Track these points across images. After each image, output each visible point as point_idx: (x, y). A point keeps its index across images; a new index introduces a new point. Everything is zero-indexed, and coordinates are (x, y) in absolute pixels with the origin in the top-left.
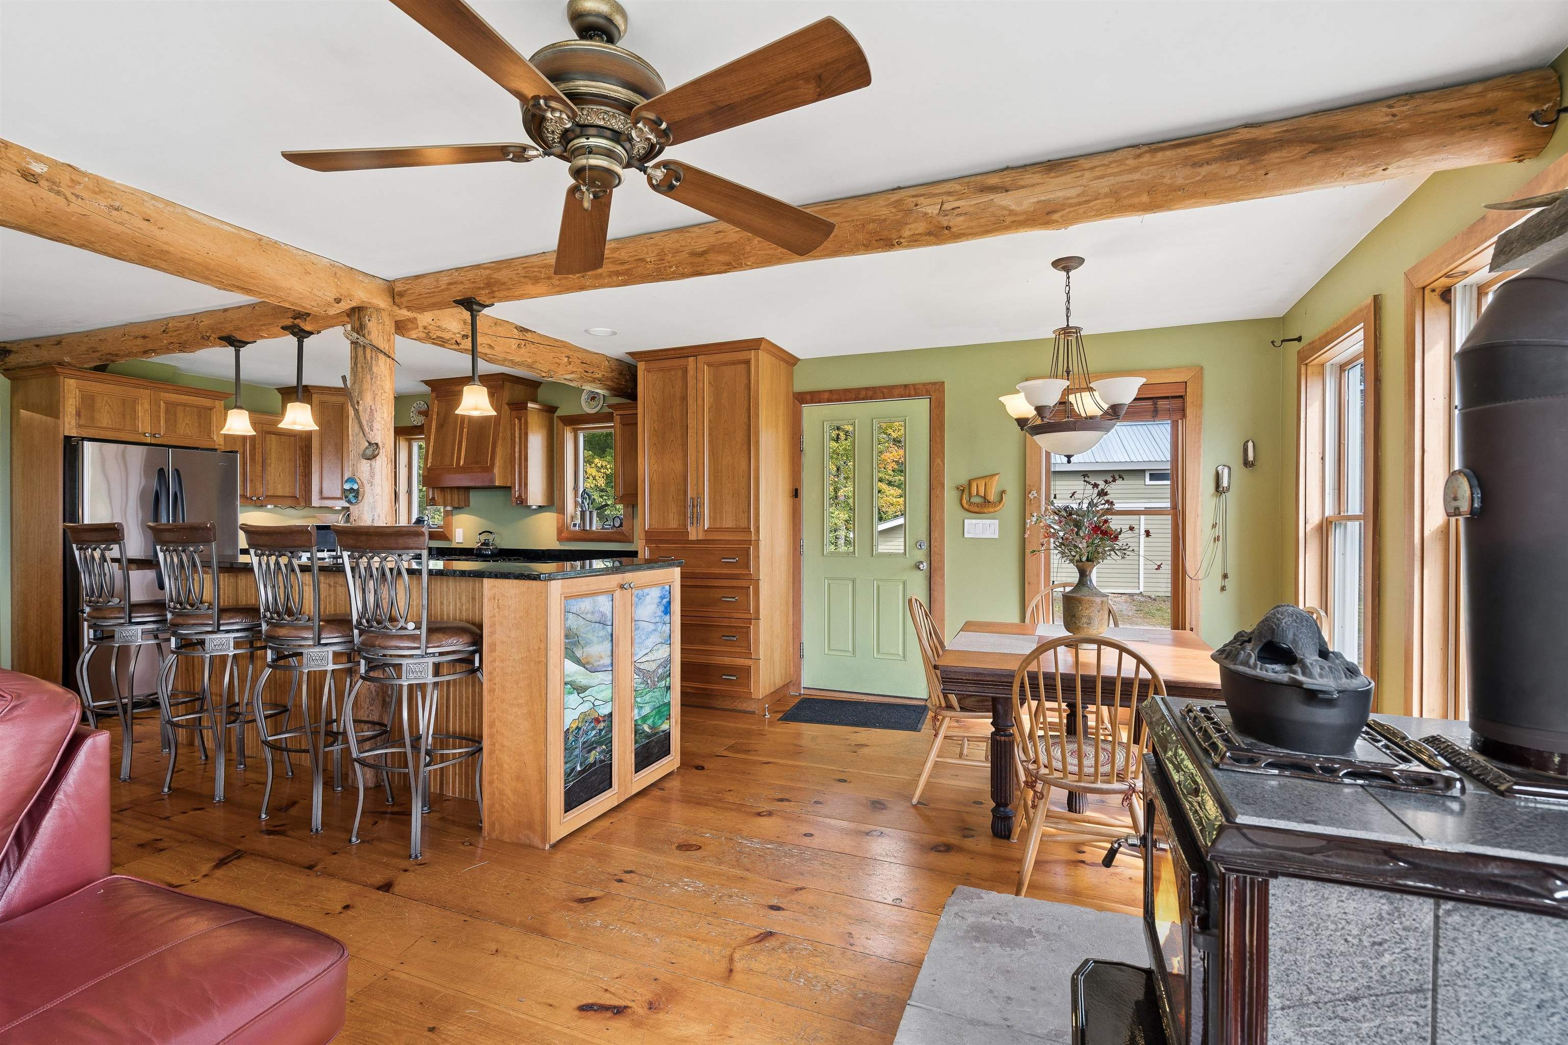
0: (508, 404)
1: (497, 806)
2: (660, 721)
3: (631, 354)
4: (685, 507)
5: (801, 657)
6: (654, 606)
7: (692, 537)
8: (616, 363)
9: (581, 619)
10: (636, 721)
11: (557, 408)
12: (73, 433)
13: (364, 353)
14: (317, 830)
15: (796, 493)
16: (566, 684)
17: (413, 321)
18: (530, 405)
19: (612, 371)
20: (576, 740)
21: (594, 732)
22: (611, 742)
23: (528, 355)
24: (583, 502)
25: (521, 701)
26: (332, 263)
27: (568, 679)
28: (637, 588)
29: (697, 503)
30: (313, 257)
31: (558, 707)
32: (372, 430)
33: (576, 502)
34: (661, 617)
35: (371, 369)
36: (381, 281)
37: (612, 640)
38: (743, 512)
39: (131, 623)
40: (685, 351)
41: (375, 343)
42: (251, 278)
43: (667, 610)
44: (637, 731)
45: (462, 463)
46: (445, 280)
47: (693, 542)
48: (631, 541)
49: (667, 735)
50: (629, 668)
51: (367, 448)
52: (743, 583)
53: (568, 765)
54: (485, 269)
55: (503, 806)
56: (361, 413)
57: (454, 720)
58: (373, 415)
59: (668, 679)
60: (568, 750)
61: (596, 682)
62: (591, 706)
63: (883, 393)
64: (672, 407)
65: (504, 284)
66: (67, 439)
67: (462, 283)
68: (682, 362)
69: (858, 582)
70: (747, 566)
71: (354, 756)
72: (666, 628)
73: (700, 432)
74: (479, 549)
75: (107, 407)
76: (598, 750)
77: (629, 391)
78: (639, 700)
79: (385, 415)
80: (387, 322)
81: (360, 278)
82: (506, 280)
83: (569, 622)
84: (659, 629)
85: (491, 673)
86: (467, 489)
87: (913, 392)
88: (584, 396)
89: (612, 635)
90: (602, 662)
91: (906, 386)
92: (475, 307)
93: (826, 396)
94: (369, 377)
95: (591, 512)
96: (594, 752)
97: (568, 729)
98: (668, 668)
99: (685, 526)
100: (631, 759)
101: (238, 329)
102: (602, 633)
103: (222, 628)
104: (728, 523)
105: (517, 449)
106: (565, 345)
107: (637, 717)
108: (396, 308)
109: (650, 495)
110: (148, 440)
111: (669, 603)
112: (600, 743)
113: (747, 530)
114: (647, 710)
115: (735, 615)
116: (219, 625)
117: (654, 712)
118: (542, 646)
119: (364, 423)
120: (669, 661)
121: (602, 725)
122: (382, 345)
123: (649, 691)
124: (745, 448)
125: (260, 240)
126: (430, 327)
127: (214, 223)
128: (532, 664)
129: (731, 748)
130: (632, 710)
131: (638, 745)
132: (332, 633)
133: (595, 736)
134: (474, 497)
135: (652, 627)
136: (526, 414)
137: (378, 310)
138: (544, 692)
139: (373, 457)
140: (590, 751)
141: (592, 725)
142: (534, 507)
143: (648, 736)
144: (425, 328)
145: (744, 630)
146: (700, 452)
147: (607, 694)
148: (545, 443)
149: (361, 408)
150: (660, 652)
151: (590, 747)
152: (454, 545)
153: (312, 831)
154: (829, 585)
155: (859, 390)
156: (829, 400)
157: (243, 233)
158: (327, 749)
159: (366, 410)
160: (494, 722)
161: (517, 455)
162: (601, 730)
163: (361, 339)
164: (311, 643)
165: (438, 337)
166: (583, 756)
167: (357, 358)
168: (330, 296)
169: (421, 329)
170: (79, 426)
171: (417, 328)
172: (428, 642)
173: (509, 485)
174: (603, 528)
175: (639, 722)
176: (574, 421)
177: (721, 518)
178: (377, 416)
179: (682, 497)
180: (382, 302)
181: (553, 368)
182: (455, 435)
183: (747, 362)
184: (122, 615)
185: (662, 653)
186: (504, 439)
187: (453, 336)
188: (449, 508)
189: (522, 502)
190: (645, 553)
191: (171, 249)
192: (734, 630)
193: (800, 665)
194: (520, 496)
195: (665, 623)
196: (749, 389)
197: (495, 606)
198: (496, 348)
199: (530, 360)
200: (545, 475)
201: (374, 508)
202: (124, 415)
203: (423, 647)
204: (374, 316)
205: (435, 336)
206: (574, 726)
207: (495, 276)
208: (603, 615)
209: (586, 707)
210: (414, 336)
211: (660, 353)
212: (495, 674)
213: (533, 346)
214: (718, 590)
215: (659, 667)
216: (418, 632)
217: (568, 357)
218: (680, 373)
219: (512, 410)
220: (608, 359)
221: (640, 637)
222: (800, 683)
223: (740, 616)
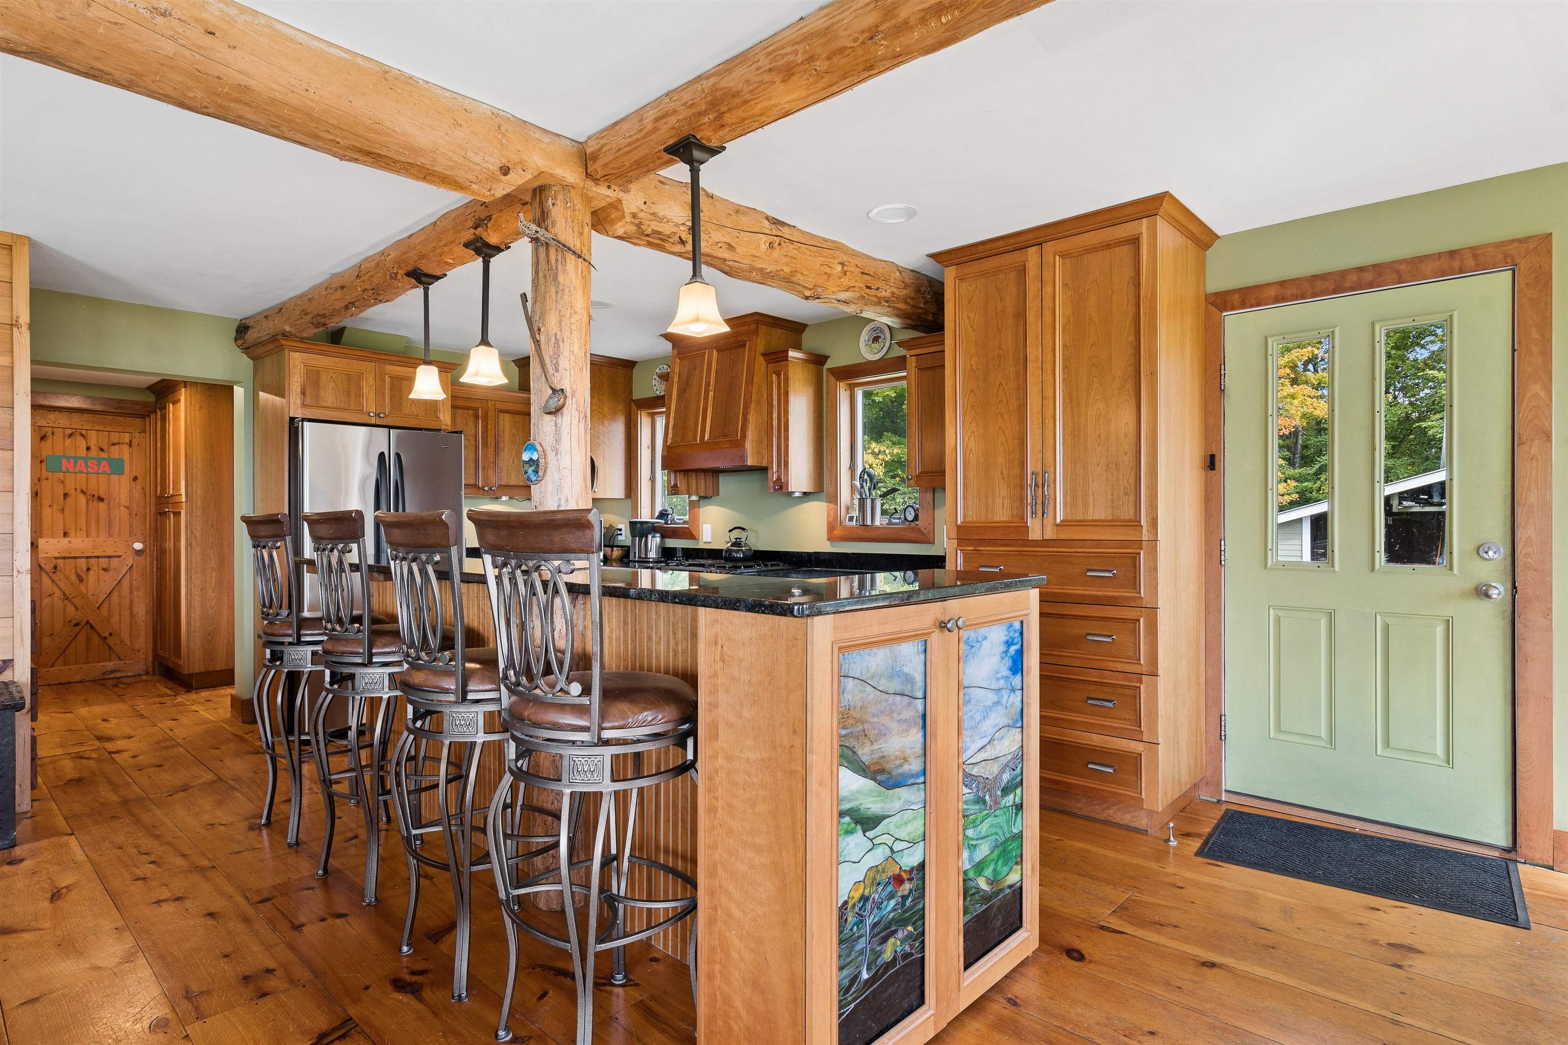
0: (764, 355)
1: (720, 1022)
2: (1006, 869)
3: (935, 256)
4: (1022, 487)
5: (1221, 737)
6: (998, 657)
7: (1035, 534)
8: (912, 275)
9: (869, 688)
10: (965, 872)
11: (827, 358)
12: (298, 413)
13: (547, 255)
14: (460, 996)
15: (1211, 463)
16: (842, 814)
17: (616, 205)
18: (792, 354)
19: (906, 286)
20: (861, 921)
21: (892, 903)
22: (923, 917)
23: (784, 260)
24: (862, 487)
25: (761, 840)
26: (495, 111)
27: (846, 806)
28: (967, 626)
29: (1043, 481)
30: (467, 102)
31: (827, 862)
32: (557, 371)
33: (853, 487)
34: (1007, 678)
35: (555, 278)
36: (569, 142)
37: (924, 726)
38: (1126, 494)
39: (299, 643)
40: (1023, 238)
41: (561, 238)
42: (376, 132)
43: (1017, 666)
44: (968, 892)
45: (707, 437)
46: (652, 114)
47: (1036, 543)
48: (930, 541)
49: (1018, 892)
50: (956, 777)
51: (550, 397)
52: (1128, 614)
53: (845, 972)
54: (708, 78)
55: (730, 1029)
56: (543, 346)
57: (667, 828)
58: (559, 347)
59: (1018, 791)
60: (845, 941)
61: (897, 805)
62: (888, 852)
63: (1398, 273)
64: (999, 331)
65: (737, 94)
66: (292, 420)
67: (675, 111)
68: (1017, 257)
69: (1340, 618)
70: (1134, 583)
71: (502, 895)
72: (1016, 698)
73: (1048, 365)
74: (728, 550)
75: (332, 385)
76: (900, 935)
77: (930, 318)
78: (970, 833)
79: (576, 347)
80: (579, 206)
81: (537, 136)
82: (740, 87)
83: (847, 696)
84: (1004, 701)
85: (710, 778)
86: (716, 472)
87: (1471, 262)
88: (864, 336)
89: (924, 716)
90: (906, 768)
91: (1452, 254)
92: (697, 154)
93: (1272, 292)
94: (553, 290)
95: (873, 501)
96: (892, 940)
97: (846, 903)
98: (1018, 771)
99: (1023, 519)
100: (957, 945)
101: (422, 257)
102: (907, 714)
103: (374, 660)
104: (1099, 512)
105: (775, 416)
106: (837, 247)
107: (967, 866)
108: (590, 183)
109: (965, 470)
110: (373, 421)
111: (1021, 652)
112: (902, 922)
113: (1135, 523)
114: (984, 850)
115: (1111, 665)
116: (371, 655)
117: (996, 853)
118: (798, 742)
119: (547, 360)
120: (1020, 756)
121: (907, 886)
122: (572, 241)
123: (988, 816)
124: (1129, 386)
125: (387, 72)
126: (641, 215)
127: (316, 43)
128: (779, 774)
129: (1122, 910)
130: (959, 855)
131: (969, 917)
132: (483, 683)
133: (894, 910)
134: (726, 484)
135: (991, 697)
136: (787, 367)
137: (566, 187)
138: (800, 832)
139: (557, 411)
140: (884, 940)
141: (890, 888)
142: (797, 494)
143: (986, 898)
144: (634, 216)
145: (1128, 692)
146: (1046, 398)
147: (915, 827)
148: (812, 409)
149: (542, 338)
150: (1006, 742)
151: (884, 932)
152: (701, 545)
153: (453, 997)
154: (1278, 620)
155: (1343, 274)
156: (1279, 299)
157: (360, 61)
158: (475, 869)
159: (549, 340)
160: (715, 867)
161: (775, 423)
162: (904, 898)
163: (542, 232)
164: (452, 698)
165: (655, 232)
166: (872, 950)
167: (538, 263)
168: (493, 163)
169: (628, 218)
170: (304, 405)
171: (623, 217)
172: (603, 717)
173: (764, 464)
174: (890, 523)
175: (971, 874)
176: (849, 373)
177: (1086, 504)
178: (565, 349)
179: (1017, 472)
180: (570, 174)
181: (820, 281)
182: (698, 401)
183: (1135, 241)
184: (290, 632)
185: (1009, 744)
186: (759, 402)
187: (675, 229)
188: (694, 498)
189: (781, 487)
190: (956, 561)
191: (252, 83)
192: (1109, 690)
193: (1219, 752)
194: (779, 479)
195: (1013, 690)
196: (1137, 285)
197: (718, 658)
198: (738, 249)
199: (787, 269)
200: (811, 450)
201: (560, 489)
202: (349, 393)
203: (595, 728)
204: (560, 197)
205: (649, 231)
206: (857, 895)
207: (724, 84)
208: (909, 679)
209: (878, 857)
210: (620, 232)
211: (981, 248)
212: (717, 780)
213: (791, 246)
214: (1080, 622)
215: (1002, 771)
216: (585, 700)
217: (842, 264)
218: (1012, 276)
219: (769, 362)
220: (900, 270)
221: (972, 717)
222: (1219, 784)
223: (1120, 667)
